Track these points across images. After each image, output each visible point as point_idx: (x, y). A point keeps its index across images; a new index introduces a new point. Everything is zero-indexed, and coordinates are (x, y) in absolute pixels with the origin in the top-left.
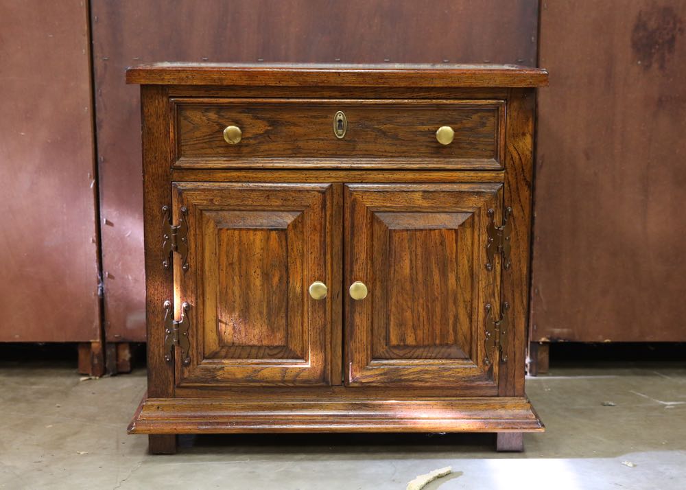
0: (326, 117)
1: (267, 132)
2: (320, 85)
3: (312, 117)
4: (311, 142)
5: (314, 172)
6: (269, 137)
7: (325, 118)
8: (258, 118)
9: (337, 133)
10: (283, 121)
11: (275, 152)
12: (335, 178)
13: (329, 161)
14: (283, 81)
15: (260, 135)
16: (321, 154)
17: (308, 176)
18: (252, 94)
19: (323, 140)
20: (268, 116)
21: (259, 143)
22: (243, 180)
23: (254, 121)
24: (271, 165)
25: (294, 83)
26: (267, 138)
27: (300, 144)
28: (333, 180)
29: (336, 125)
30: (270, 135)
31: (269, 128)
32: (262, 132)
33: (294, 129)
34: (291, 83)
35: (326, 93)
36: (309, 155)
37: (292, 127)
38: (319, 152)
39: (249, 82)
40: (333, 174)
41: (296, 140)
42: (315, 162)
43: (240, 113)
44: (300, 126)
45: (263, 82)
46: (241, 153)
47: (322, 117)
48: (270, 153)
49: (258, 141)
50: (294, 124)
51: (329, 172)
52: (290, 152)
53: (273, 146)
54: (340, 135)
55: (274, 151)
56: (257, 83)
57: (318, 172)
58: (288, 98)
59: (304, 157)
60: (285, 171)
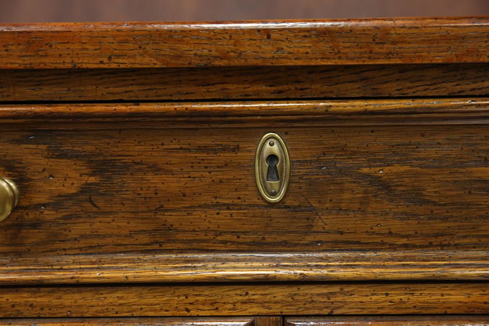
0: (236, 149)
1: (86, 189)
2: (217, 63)
3: (200, 149)
4: (198, 213)
5: (207, 291)
6: (91, 202)
7: (233, 150)
8: (63, 156)
9: (265, 188)
10: (127, 160)
11: (109, 240)
12: (262, 304)
13: (245, 260)
14: (118, 56)
15: (69, 197)
16: (224, 242)
17: (191, 299)
18: (46, 92)
19: (228, 207)
20: (89, 148)
21: (65, 218)
22: (26, 314)
23: (53, 162)
24: (97, 274)
25: (147, 59)
26: (87, 205)
27: (171, 218)
28: (256, 310)
29: (260, 168)
30: (93, 198)
31: (92, 179)
32: (74, 191)
33: (153, 179)
34: (139, 59)
35: (233, 88)
36: (195, 245)
37: (149, 176)
38: (219, 238)
39: (27, 61)
40: (256, 293)
41: (161, 209)
42: (210, 265)
43: (19, 142)
44: (171, 173)
45: (68, 60)
46: (22, 244)
47: (225, 149)
48: (95, 242)
49: (63, 213)
50: (155, 169)
51: (246, 288)
52: (144, 239)
53: (100, 225)
54: (274, 195)
55: (104, 236)
56: (50, 62)
57: (218, 291)
58: (137, 102)
59: (181, 251)
60: (134, 289)
